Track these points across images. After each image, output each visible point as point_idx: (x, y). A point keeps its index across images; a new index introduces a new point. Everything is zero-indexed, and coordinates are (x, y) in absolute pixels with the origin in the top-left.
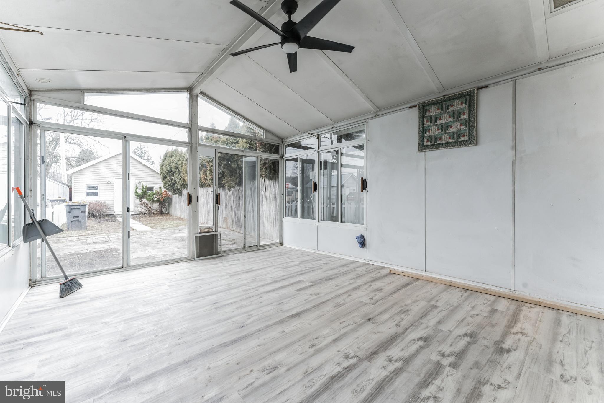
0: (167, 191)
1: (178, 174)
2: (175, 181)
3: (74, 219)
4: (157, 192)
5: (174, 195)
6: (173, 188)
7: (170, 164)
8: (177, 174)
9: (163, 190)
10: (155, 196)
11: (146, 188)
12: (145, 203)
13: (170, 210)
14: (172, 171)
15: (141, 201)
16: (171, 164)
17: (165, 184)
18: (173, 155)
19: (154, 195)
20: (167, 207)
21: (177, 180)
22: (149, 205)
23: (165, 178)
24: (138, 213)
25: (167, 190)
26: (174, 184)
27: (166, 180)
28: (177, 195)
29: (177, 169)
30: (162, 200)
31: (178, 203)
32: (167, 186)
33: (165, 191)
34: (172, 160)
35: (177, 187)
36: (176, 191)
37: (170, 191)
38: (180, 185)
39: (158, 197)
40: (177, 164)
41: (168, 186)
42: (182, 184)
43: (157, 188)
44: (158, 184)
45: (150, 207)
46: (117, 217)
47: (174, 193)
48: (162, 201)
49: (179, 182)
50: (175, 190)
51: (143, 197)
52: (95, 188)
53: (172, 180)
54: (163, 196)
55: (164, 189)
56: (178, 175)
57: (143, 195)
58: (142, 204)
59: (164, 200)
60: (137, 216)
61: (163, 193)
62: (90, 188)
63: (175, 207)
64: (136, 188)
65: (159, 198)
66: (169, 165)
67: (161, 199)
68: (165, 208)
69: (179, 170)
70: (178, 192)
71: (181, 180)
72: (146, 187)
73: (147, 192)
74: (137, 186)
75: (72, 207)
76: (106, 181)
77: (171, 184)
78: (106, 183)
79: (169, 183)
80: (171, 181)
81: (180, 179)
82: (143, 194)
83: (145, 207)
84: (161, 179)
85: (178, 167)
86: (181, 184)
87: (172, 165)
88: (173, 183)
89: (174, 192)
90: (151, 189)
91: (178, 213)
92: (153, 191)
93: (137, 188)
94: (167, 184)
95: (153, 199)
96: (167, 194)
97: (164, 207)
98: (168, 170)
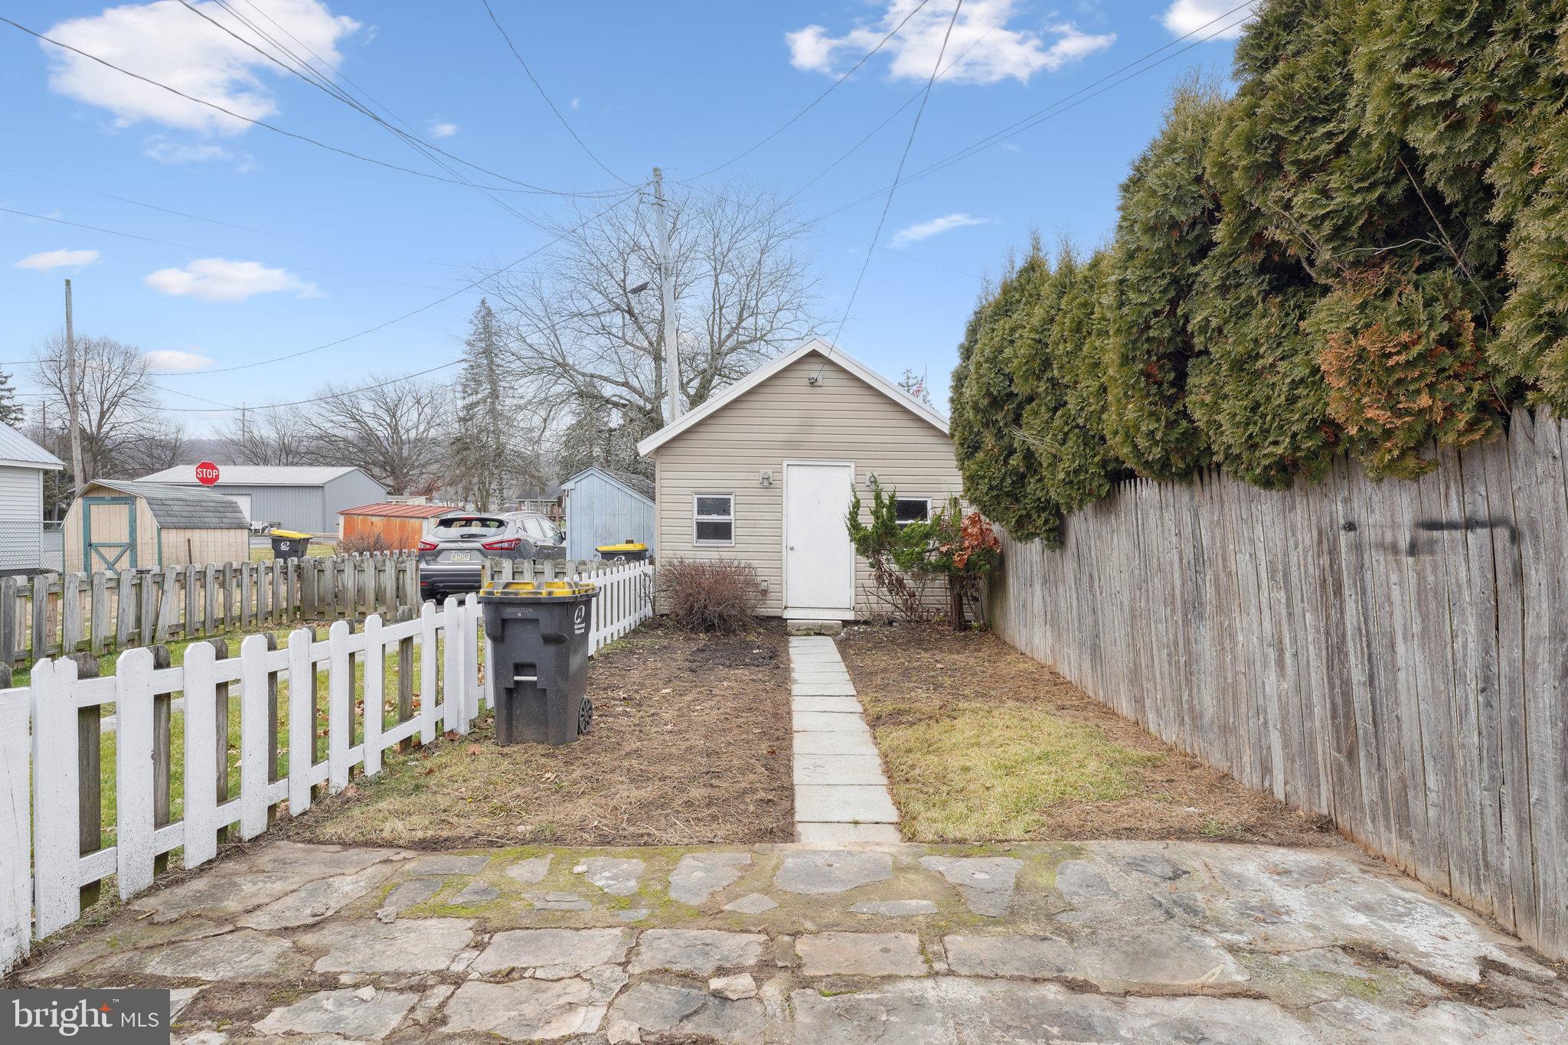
0: (983, 517)
1: (1049, 410)
2: (1029, 455)
3: (517, 678)
4: (938, 525)
5: (1020, 540)
6: (1017, 500)
7: (1001, 352)
8: (1043, 409)
9: (964, 513)
10: (932, 543)
11: (892, 503)
12: (891, 575)
13: (998, 612)
14: (1011, 396)
15: (877, 565)
16: (1008, 352)
17: (972, 480)
18: (1019, 301)
19: (927, 536)
20: (984, 597)
21: (1043, 447)
22: (909, 582)
23: (976, 447)
24: (867, 616)
25: (984, 514)
26: (1023, 477)
27: (980, 455)
28: (1037, 544)
29: (1039, 378)
30: (960, 566)
31: (1037, 587)
32: (983, 488)
33: (974, 520)
34: (1013, 330)
35: (1039, 494)
36: (1035, 516)
37: (997, 519)
38: (1062, 476)
39: (944, 549)
40: (1040, 341)
41: (991, 488)
42: (1076, 472)
43: (940, 504)
44: (944, 487)
45: (912, 595)
46: (793, 632)
47: (1022, 530)
48: (960, 570)
49: (1056, 458)
50: (1028, 516)
51: (882, 545)
52: (722, 506)
53: (1011, 452)
54: (967, 543)
55: (969, 510)
56: (1047, 416)
57: (879, 536)
58: (880, 579)
59: (968, 565)
60: (862, 628)
61: (965, 529)
62: (704, 506)
63: (1024, 605)
64: (854, 507)
65: (949, 554)
66: (992, 360)
67: (956, 558)
68: (975, 599)
69: (1054, 383)
70: (1046, 522)
71: (1070, 443)
72: (892, 498)
73: (897, 522)
74: (855, 497)
75: (509, 612)
76: (752, 476)
77: (1003, 479)
78: (756, 484)
79: (997, 471)
80: (1006, 462)
81: (1064, 442)
82: (880, 532)
83: (890, 592)
84: (952, 456)
85: (1047, 364)
86: (1068, 474)
87: (1009, 360)
88: (1014, 472)
89: (1020, 524)
90: (916, 509)
91: (1037, 642)
92: (924, 516)
93: (856, 505)
94: (983, 477)
95: (923, 559)
96: (982, 531)
97: (972, 595)
98: (989, 394)
